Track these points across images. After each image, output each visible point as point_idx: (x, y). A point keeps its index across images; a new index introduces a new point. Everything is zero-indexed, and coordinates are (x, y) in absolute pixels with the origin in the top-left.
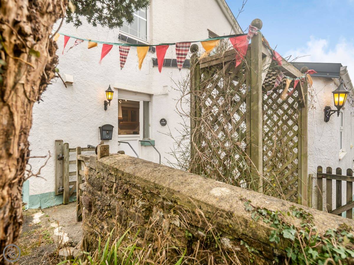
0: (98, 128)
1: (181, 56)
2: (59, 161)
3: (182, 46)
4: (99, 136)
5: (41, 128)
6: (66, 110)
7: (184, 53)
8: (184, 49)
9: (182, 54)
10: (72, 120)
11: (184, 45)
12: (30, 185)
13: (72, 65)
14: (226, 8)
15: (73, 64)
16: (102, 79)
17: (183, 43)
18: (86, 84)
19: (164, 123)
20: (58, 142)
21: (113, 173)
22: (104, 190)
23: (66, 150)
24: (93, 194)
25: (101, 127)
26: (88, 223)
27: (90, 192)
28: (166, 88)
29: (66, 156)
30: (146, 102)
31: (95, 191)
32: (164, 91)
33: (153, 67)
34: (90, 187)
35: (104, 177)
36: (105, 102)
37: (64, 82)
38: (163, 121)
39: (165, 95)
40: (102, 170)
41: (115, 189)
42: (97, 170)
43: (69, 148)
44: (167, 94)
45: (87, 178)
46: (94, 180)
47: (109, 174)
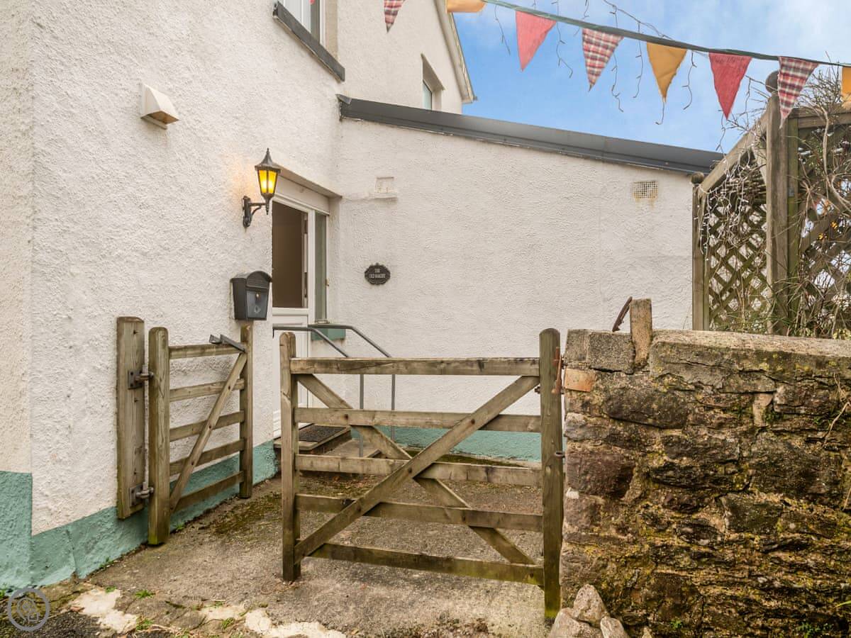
0: (228, 282)
1: (790, 91)
2: (133, 391)
3: (794, 68)
4: (231, 309)
6: (147, 212)
7: (797, 83)
8: (799, 74)
9: (792, 86)
10: (165, 249)
11: (802, 66)
12: (35, 495)
13: (164, 60)
15: (166, 57)
16: (237, 128)
17: (799, 60)
18: (200, 134)
19: (379, 277)
20: (127, 325)
21: (764, 366)
22: (700, 422)
23: (161, 352)
24: (631, 443)
25: (246, 277)
26: (613, 532)
27: (613, 439)
28: (386, 184)
29: (160, 371)
30: (321, 218)
31: (642, 432)
32: (382, 191)
33: (341, 120)
34: (610, 426)
35: (699, 386)
36: (246, 200)
37: (144, 114)
38: (378, 271)
39: (385, 200)
40: (689, 366)
41: (769, 409)
42: (654, 369)
43: (171, 344)
44: (393, 200)
45: (598, 398)
46: (650, 398)
47: (731, 373)
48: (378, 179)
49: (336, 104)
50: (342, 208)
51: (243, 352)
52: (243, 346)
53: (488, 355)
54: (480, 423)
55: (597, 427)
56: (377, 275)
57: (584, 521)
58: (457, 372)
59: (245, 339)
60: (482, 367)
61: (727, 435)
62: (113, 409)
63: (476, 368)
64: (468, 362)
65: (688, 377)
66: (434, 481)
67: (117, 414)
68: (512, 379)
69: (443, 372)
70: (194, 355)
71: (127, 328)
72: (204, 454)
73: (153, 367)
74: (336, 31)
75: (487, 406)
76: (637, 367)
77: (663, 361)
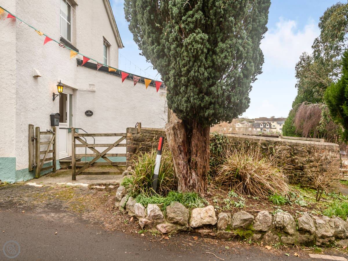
0: (49, 116)
2: (32, 142)
4: (50, 123)
5: (22, 114)
12: (16, 162)
14: (113, 21)
19: (90, 114)
20: (31, 126)
21: (154, 132)
22: (146, 141)
23: (39, 133)
24: (137, 144)
25: (54, 114)
26: (134, 158)
27: (134, 144)
28: (92, 87)
29: (38, 137)
30: (71, 95)
31: (138, 143)
32: (91, 89)
33: (77, 66)
34: (134, 142)
35: (146, 136)
36: (54, 94)
37: (34, 76)
38: (89, 112)
39: (91, 91)
40: (145, 132)
41: (155, 139)
42: (140, 133)
43: (40, 131)
44: (94, 92)
45: (132, 138)
46: (139, 137)
47: (150, 133)
48: (90, 85)
49: (76, 61)
50: (78, 93)
51: (54, 134)
52: (54, 133)
53: (116, 132)
54: (115, 145)
55: (132, 142)
56: (89, 113)
57: (129, 157)
58: (110, 136)
59: (54, 130)
60: (115, 135)
61: (150, 143)
62: (28, 146)
63: (114, 135)
64: (113, 134)
65: (145, 134)
66: (105, 157)
67: (29, 147)
68: (121, 137)
69: (108, 136)
70: (45, 134)
71: (31, 127)
72: (46, 159)
73: (37, 136)
74: (76, 38)
75: (116, 142)
76: (138, 133)
77: (142, 132)
